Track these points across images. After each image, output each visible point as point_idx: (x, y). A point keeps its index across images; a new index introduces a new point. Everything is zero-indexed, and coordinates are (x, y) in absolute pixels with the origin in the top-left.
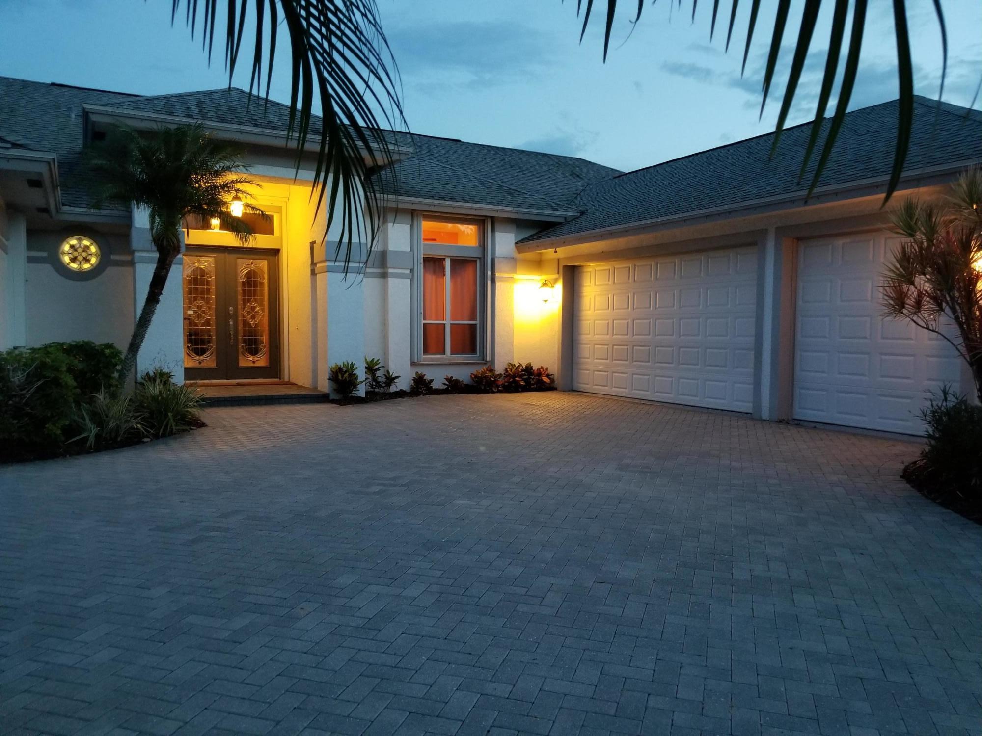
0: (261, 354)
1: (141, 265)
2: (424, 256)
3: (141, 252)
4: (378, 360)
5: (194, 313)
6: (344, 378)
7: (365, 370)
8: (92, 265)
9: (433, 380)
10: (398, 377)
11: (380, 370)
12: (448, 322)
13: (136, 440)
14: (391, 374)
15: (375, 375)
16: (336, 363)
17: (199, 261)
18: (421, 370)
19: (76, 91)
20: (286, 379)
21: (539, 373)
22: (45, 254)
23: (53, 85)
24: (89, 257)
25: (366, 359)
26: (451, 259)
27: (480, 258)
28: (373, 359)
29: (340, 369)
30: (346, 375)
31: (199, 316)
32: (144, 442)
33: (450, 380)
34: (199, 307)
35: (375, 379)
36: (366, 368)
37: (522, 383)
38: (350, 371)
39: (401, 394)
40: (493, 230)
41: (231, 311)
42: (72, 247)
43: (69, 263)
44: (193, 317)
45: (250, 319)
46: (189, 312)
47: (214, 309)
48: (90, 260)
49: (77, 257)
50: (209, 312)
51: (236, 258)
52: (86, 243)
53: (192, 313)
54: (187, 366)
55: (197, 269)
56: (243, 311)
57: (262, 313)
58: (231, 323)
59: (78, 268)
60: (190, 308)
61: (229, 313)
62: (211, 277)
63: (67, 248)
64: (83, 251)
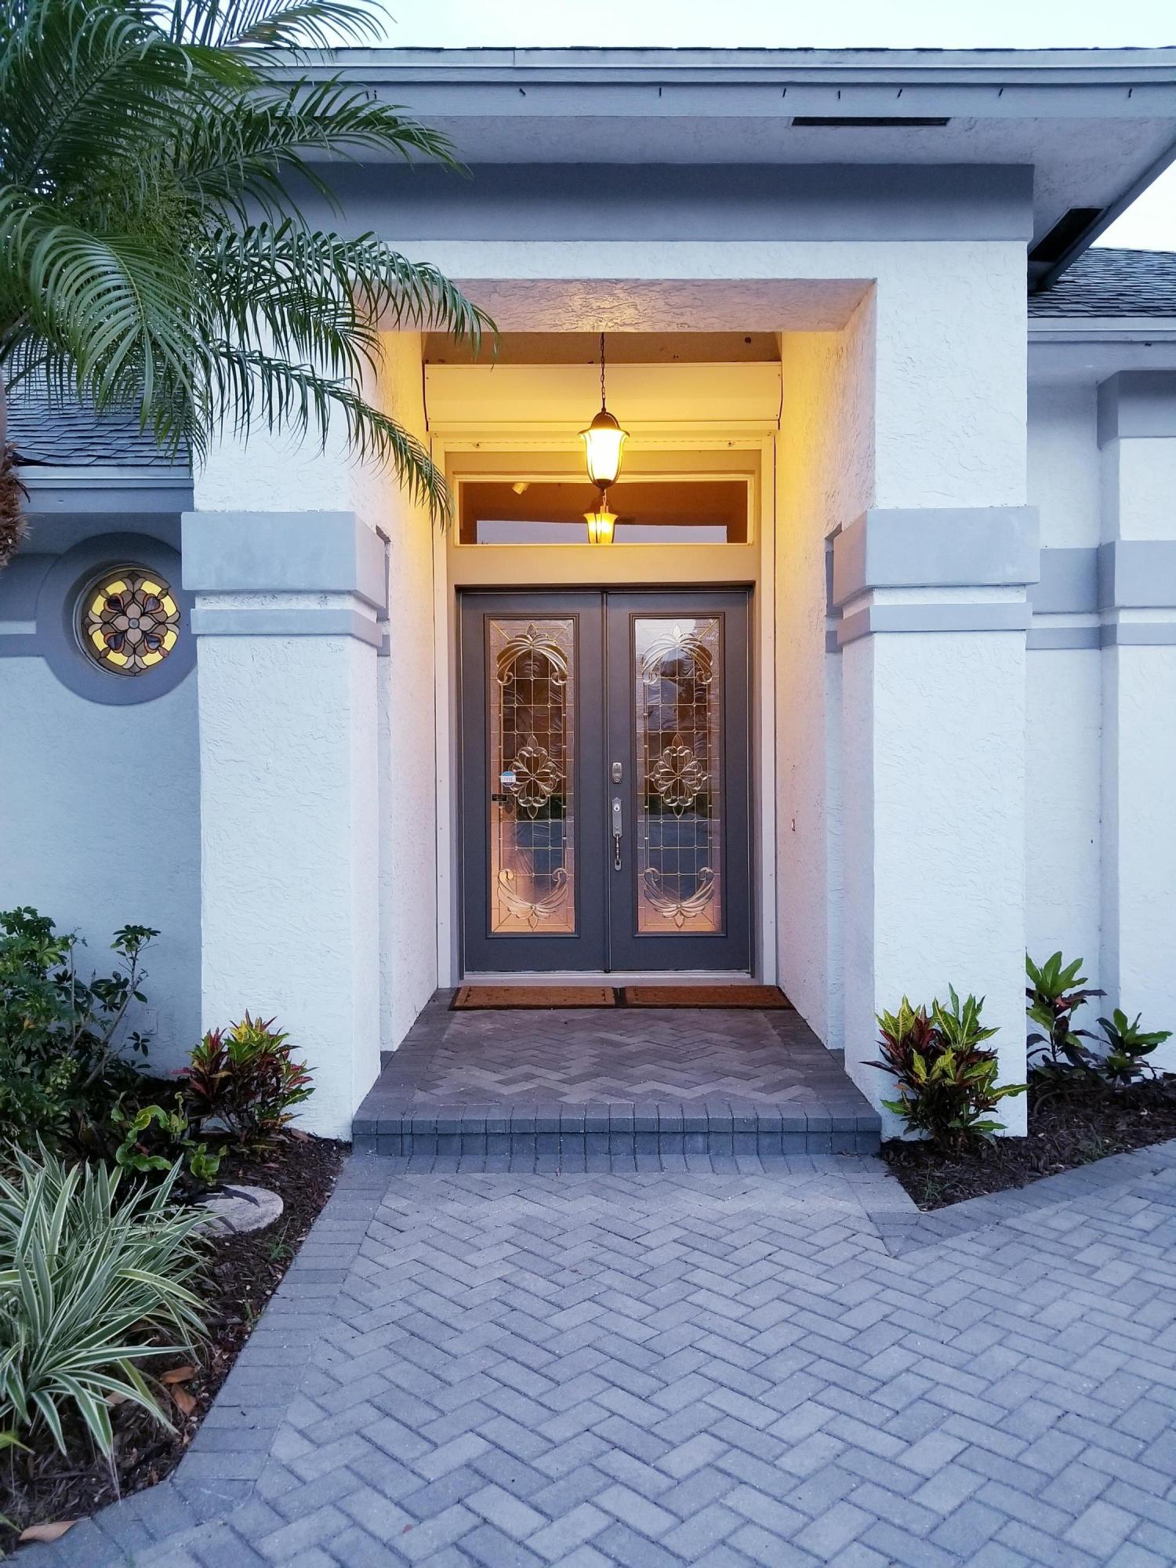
0: (699, 898)
1: (212, 642)
3: (213, 599)
4: (1078, 964)
5: (517, 779)
7: (1027, 1002)
8: (166, 655)
10: (1163, 1035)
11: (1084, 1004)
14: (1129, 1025)
15: (1065, 1021)
16: (905, 1001)
17: (532, 632)
20: (769, 980)
22: (29, 628)
24: (160, 629)
25: (1029, 961)
28: (1057, 957)
29: (922, 1026)
30: (945, 1061)
31: (532, 790)
34: (533, 763)
35: (1062, 1036)
36: (1029, 993)
38: (963, 1039)
41: (617, 771)
42: (112, 602)
43: (106, 652)
44: (516, 792)
45: (667, 793)
46: (505, 779)
47: (570, 768)
48: (160, 641)
49: (126, 631)
50: (558, 776)
51: (633, 618)
52: (151, 588)
53: (514, 781)
54: (497, 931)
55: (528, 655)
56: (651, 771)
57: (703, 776)
58: (617, 807)
59: (128, 666)
60: (507, 767)
61: (612, 779)
62: (563, 677)
63: (99, 605)
64: (143, 614)
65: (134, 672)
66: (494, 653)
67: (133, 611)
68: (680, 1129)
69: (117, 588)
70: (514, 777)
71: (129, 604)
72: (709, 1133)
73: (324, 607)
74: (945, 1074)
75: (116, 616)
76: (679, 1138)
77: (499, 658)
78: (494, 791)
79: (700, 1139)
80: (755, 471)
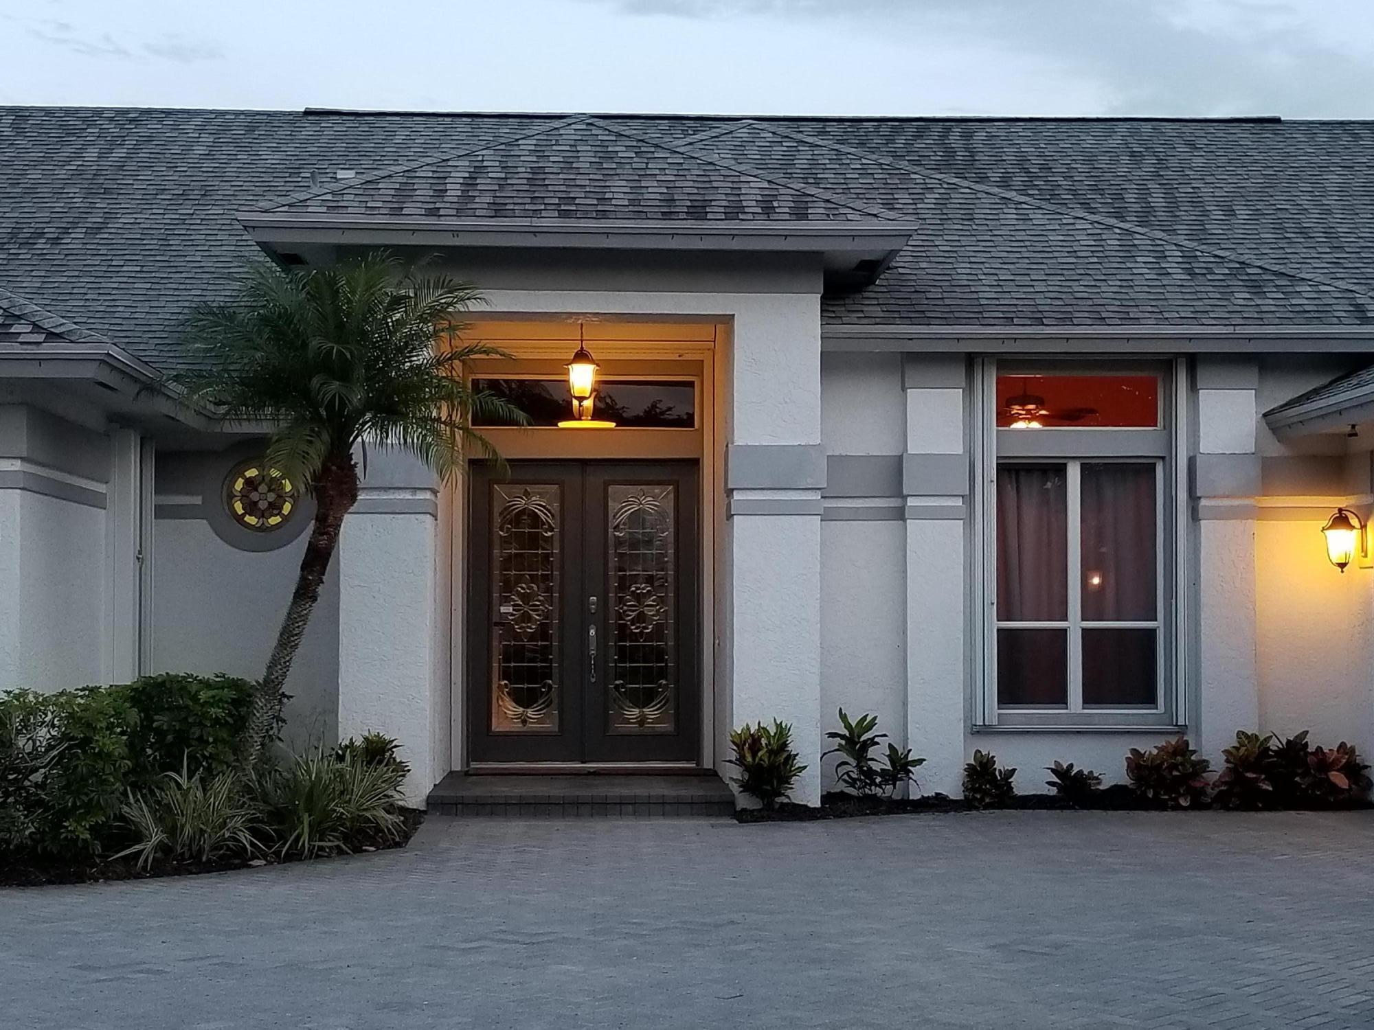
0: (656, 705)
1: (355, 517)
2: (1000, 462)
4: (874, 719)
5: (514, 610)
6: (757, 759)
7: (829, 742)
8: (283, 519)
9: (1014, 770)
11: (877, 743)
12: (1075, 625)
13: (237, 861)
17: (527, 494)
18: (989, 747)
19: (350, 122)
21: (1322, 761)
22: (198, 500)
23: (308, 113)
24: (281, 501)
26: (1082, 464)
27: (1163, 458)
29: (754, 738)
30: (764, 752)
31: (526, 618)
32: (250, 866)
33: (1062, 773)
34: (526, 598)
35: (860, 765)
37: (1265, 787)
38: (776, 743)
39: (937, 804)
40: (1193, 388)
41: (593, 603)
42: (249, 482)
43: (244, 515)
44: (512, 620)
45: (633, 622)
46: (503, 609)
47: (556, 601)
48: (281, 508)
49: (258, 502)
50: (546, 608)
51: (607, 484)
52: (275, 473)
53: (511, 611)
54: (497, 730)
55: (523, 512)
56: (620, 603)
57: (661, 608)
58: (592, 632)
59: (258, 525)
60: (506, 600)
61: (589, 610)
62: (551, 529)
63: (239, 485)
64: (270, 491)
65: (263, 529)
66: (497, 510)
67: (263, 488)
68: (618, 802)
69: (252, 473)
70: (511, 608)
71: (260, 484)
72: (635, 803)
73: (414, 497)
74: (761, 759)
75: (250, 492)
76: (618, 806)
77: (501, 514)
78: (495, 619)
79: (631, 806)
80: (701, 374)
